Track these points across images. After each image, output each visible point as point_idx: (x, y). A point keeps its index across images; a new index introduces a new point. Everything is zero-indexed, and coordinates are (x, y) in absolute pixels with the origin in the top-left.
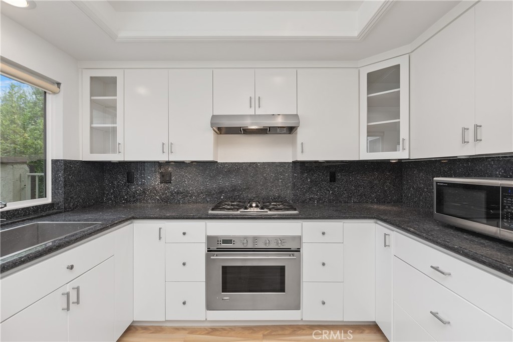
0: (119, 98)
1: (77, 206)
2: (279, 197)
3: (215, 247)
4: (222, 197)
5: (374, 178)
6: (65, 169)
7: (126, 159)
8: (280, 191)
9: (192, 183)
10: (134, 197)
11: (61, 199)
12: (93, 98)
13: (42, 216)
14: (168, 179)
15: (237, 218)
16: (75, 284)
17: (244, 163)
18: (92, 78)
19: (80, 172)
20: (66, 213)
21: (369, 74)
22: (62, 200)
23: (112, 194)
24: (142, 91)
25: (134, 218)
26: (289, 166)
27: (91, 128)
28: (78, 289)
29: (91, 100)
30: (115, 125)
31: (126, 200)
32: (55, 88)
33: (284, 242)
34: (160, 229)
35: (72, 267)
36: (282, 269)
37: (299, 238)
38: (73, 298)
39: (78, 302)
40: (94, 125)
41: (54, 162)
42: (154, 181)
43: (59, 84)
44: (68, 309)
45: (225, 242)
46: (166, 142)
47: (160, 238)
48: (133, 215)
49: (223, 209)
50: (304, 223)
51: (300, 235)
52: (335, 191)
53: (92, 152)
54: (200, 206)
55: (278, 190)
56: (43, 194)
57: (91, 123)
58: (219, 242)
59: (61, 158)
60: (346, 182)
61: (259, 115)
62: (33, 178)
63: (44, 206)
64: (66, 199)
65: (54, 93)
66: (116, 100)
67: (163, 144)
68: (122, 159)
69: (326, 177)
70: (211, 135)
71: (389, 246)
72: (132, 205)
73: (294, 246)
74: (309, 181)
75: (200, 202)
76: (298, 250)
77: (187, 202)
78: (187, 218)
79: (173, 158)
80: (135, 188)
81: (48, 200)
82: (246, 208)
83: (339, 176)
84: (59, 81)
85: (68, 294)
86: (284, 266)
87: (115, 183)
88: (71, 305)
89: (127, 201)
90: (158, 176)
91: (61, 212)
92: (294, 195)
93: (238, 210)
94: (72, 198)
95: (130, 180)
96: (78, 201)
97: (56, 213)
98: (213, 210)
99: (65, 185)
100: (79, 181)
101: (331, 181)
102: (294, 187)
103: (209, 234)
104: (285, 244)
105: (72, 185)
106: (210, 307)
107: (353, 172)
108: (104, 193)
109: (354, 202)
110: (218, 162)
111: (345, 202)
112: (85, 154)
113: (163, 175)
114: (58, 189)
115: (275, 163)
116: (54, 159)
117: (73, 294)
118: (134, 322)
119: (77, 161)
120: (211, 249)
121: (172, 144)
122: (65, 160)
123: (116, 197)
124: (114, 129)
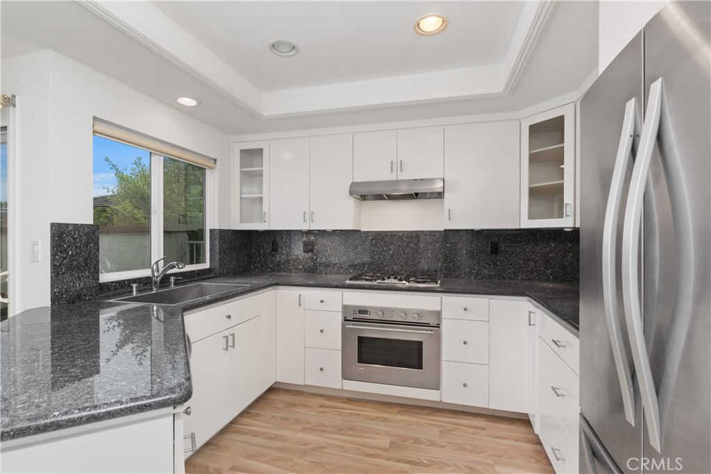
0: (265, 169)
2: (428, 270)
3: (355, 316)
4: (365, 269)
5: (550, 250)
6: (220, 238)
7: (271, 229)
8: (429, 263)
9: (333, 253)
10: (278, 266)
11: (217, 264)
12: (242, 170)
13: (204, 279)
14: (310, 248)
15: (373, 289)
16: (231, 331)
17: (389, 232)
18: (241, 151)
19: (232, 240)
20: (221, 278)
21: (531, 127)
22: (218, 266)
23: (258, 262)
25: (277, 284)
26: (440, 235)
27: (241, 198)
28: (233, 335)
29: (241, 171)
30: (261, 195)
31: (271, 268)
32: (211, 164)
33: (421, 317)
34: (300, 295)
35: (229, 317)
36: (420, 343)
37: (438, 314)
38: (230, 343)
39: (233, 346)
40: (243, 196)
41: (212, 231)
42: (298, 250)
43: (215, 160)
44: (227, 349)
45: (361, 312)
46: (307, 211)
47: (300, 305)
48: (276, 281)
49: (362, 279)
50: (444, 297)
51: (440, 309)
52: (497, 266)
53: (241, 222)
54: (341, 276)
55: (428, 262)
57: (241, 194)
58: (355, 312)
59: (217, 227)
60: (512, 254)
61: (402, 181)
62: (192, 246)
63: (205, 270)
64: (221, 265)
65: (211, 168)
66: (262, 170)
67: (305, 213)
68: (267, 229)
69: (486, 247)
70: (351, 202)
71: (534, 325)
72: (277, 274)
73: (432, 321)
74: (464, 252)
75: (342, 273)
76: (438, 326)
77: (329, 272)
78: (324, 287)
79: (314, 227)
80: (279, 257)
81: (207, 265)
82: (383, 279)
83: (502, 247)
84: (215, 158)
85: (227, 337)
86: (422, 342)
87: (262, 251)
88: (229, 348)
89: (272, 270)
90: (302, 245)
91: (217, 277)
92: (446, 269)
93: (375, 280)
94: (225, 264)
95: (275, 249)
96: (230, 268)
97: (213, 278)
98: (351, 279)
99: (220, 253)
100: (230, 249)
101: (492, 253)
102: (446, 259)
103: (344, 303)
105: (225, 253)
106: (345, 376)
107: (520, 242)
108: (252, 262)
109: (522, 279)
110: (361, 231)
111: (510, 279)
112: (235, 224)
113: (305, 244)
114: (214, 256)
115: (424, 231)
116: (212, 228)
117: (230, 338)
118: (276, 382)
119: (229, 231)
120: (348, 318)
121: (313, 213)
122: (220, 230)
123: (262, 265)
124: (261, 199)
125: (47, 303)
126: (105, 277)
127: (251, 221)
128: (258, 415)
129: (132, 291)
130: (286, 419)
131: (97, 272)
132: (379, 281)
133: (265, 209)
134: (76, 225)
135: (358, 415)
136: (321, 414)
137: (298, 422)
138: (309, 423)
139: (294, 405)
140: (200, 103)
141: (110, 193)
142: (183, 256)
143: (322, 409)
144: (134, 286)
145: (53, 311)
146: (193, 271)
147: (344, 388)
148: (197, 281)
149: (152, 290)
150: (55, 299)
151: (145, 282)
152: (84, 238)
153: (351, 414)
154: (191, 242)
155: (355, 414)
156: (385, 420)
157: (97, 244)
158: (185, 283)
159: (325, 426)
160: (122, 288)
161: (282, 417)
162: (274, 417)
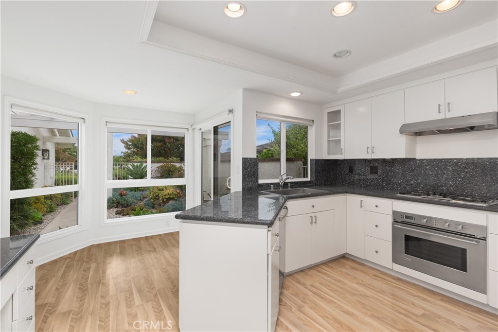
0: (342, 122)
1: (321, 184)
3: (400, 219)
6: (315, 164)
7: (346, 158)
10: (353, 182)
11: (314, 179)
12: (329, 124)
13: (306, 186)
16: (315, 214)
18: (328, 113)
19: (323, 165)
20: (316, 186)
23: (341, 179)
24: (362, 110)
25: (347, 193)
27: (328, 141)
28: (316, 217)
29: (328, 125)
30: (340, 138)
32: (311, 123)
33: (465, 228)
34: (361, 201)
35: (313, 206)
36: (464, 250)
37: (484, 229)
38: (314, 221)
39: (316, 223)
40: (330, 139)
41: (311, 160)
42: (366, 172)
43: (313, 121)
44: (312, 224)
46: (370, 146)
47: (361, 207)
48: (346, 191)
50: (489, 215)
51: (485, 225)
53: (328, 155)
56: (305, 176)
57: (328, 138)
58: (402, 217)
59: (314, 158)
63: (307, 181)
64: (316, 179)
65: (311, 126)
66: (340, 123)
67: (368, 148)
68: (344, 158)
73: (478, 234)
76: (484, 239)
78: (378, 197)
79: (375, 157)
80: (354, 176)
81: (308, 179)
82: (428, 195)
84: (313, 119)
85: (312, 218)
86: (466, 249)
87: (343, 172)
89: (349, 184)
90: (369, 169)
91: (314, 186)
93: (421, 196)
94: (319, 179)
95: (351, 171)
96: (322, 181)
97: (312, 186)
98: (400, 193)
99: (316, 172)
100: (322, 170)
103: (394, 209)
104: (466, 230)
105: (319, 172)
106: (395, 261)
110: (417, 158)
112: (325, 156)
113: (372, 168)
116: (311, 158)
117: (314, 218)
118: (346, 253)
119: (321, 160)
120: (397, 220)
121: (373, 147)
122: (315, 159)
123: (343, 181)
124: (340, 140)
125: (241, 190)
126: (261, 181)
127: (336, 154)
128: (332, 267)
129: (271, 189)
130: (348, 274)
131: (258, 178)
132: (423, 196)
133: (342, 147)
134: (250, 158)
135: (403, 289)
136: (373, 280)
137: (356, 278)
138: (362, 281)
139: (357, 269)
140: (302, 93)
141: (270, 142)
142: (300, 174)
143: (375, 277)
144: (272, 186)
145: (243, 193)
146: (301, 182)
147: (394, 269)
148: (302, 187)
149: (279, 189)
150: (243, 188)
151: (276, 185)
152: (253, 164)
153: (396, 287)
154: (304, 166)
155: (399, 288)
156: (425, 300)
157: (258, 166)
158: (296, 187)
159: (374, 287)
160: (267, 186)
161: (346, 273)
162: (341, 271)
